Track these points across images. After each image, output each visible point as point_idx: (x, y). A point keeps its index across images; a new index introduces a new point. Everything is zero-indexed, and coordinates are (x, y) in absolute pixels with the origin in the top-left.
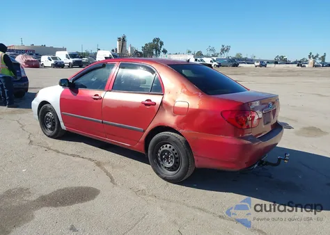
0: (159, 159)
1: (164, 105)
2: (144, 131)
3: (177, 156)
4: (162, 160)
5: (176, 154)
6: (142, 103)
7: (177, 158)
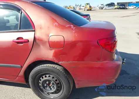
0: (42, 88)
1: (37, 41)
2: (22, 67)
3: (57, 82)
4: (44, 88)
5: (56, 80)
6: (13, 41)
7: (58, 84)
